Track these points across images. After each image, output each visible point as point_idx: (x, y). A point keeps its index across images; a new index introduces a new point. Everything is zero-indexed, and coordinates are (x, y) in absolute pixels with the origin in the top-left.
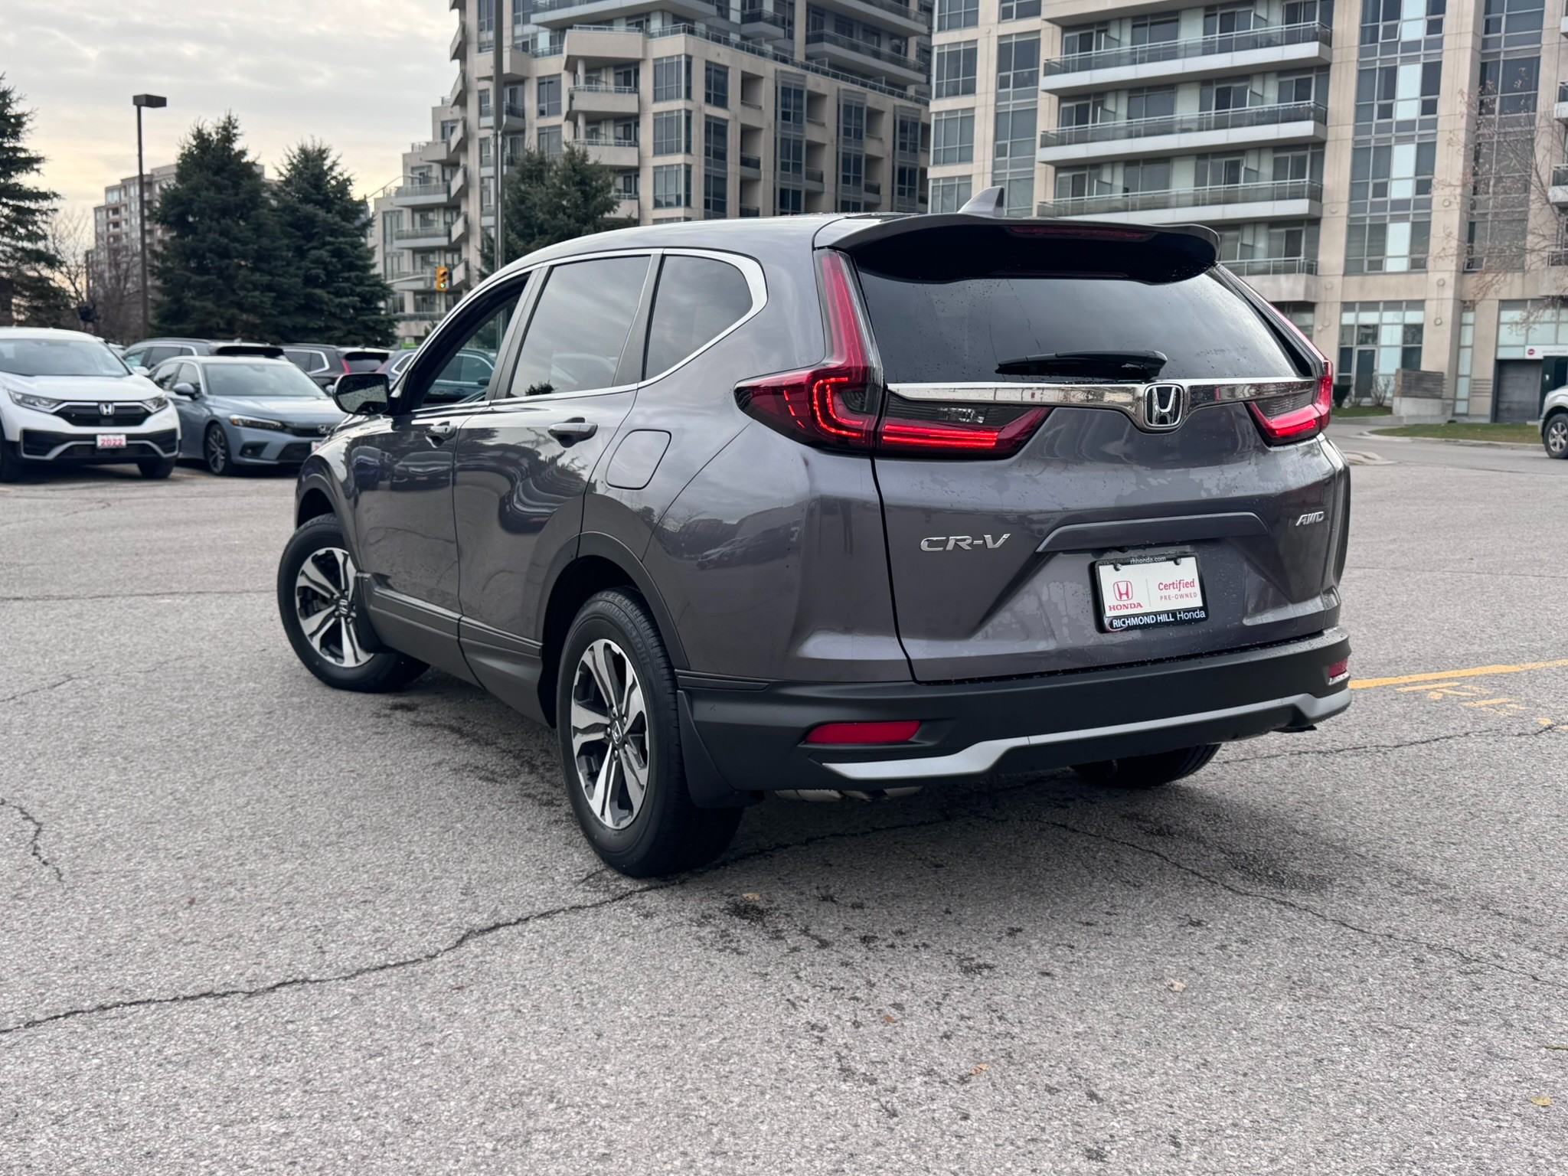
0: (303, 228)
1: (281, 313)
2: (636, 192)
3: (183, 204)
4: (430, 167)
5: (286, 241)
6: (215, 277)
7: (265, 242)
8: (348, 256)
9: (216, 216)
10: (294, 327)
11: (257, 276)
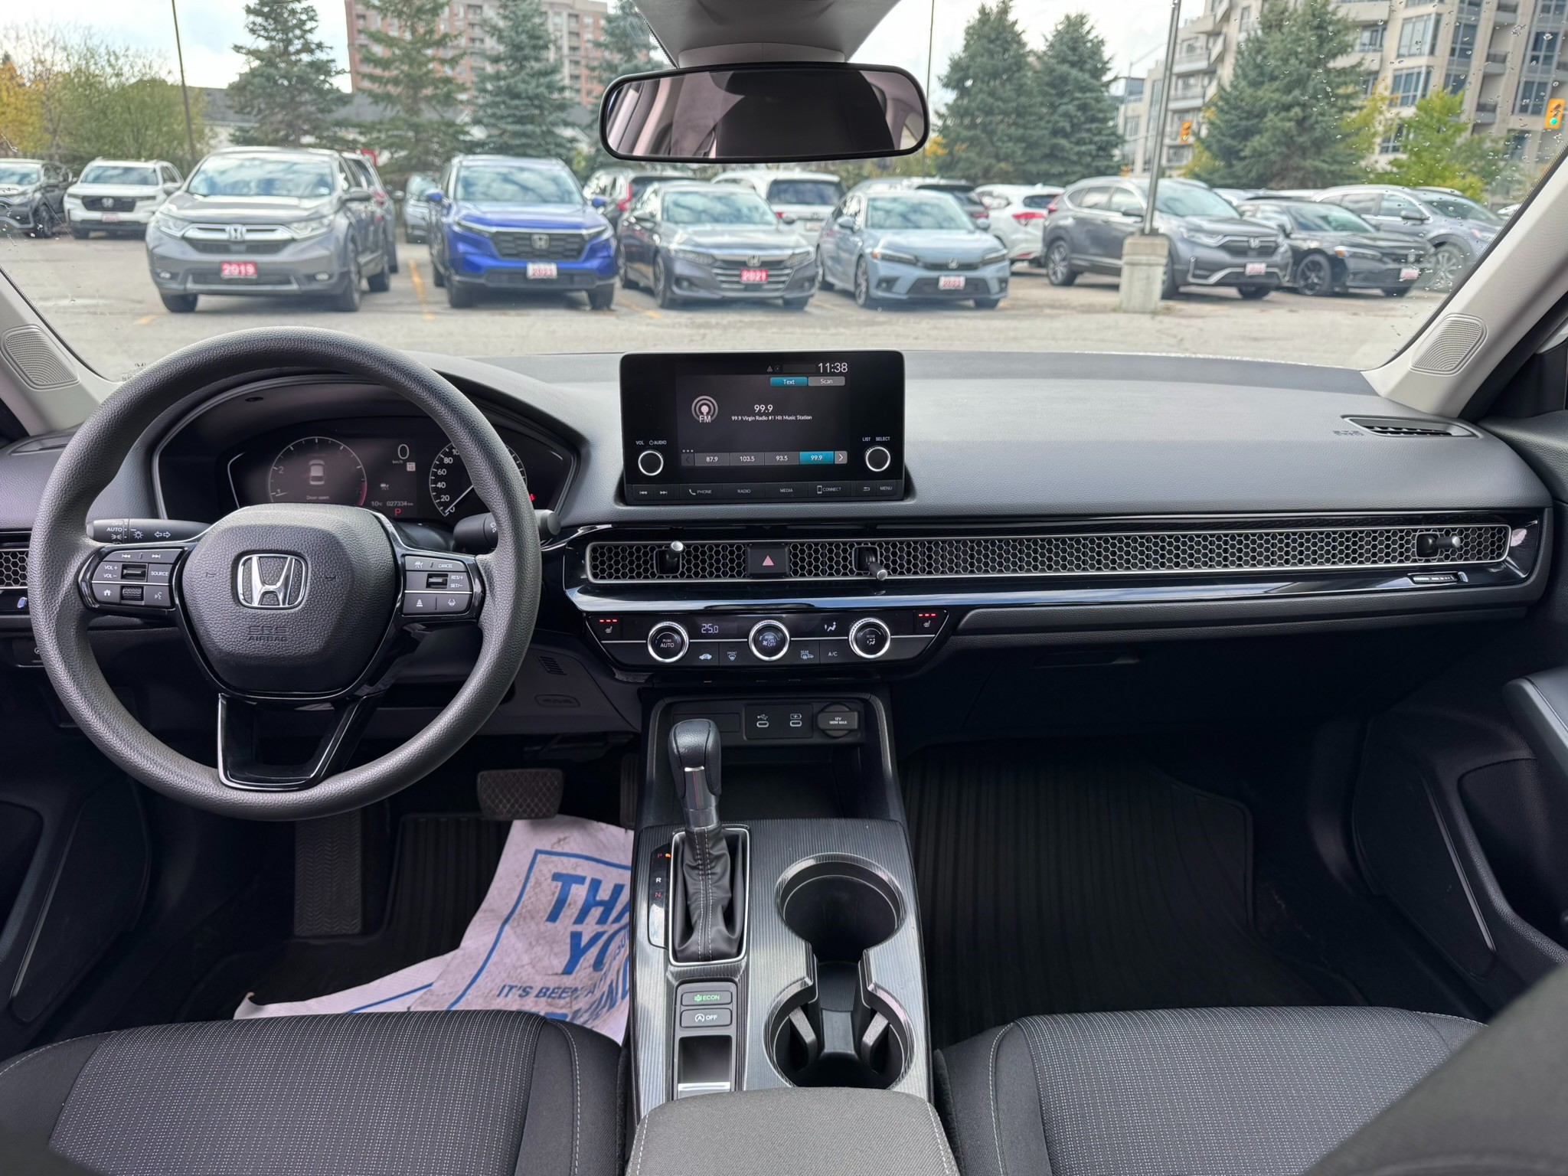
0: (1057, 85)
1: (1028, 161)
2: (1381, 45)
3: (962, 69)
4: (1197, 38)
5: (1039, 99)
6: (978, 132)
7: (1023, 100)
8: (1092, 109)
9: (986, 79)
10: (1038, 174)
11: (1012, 130)
